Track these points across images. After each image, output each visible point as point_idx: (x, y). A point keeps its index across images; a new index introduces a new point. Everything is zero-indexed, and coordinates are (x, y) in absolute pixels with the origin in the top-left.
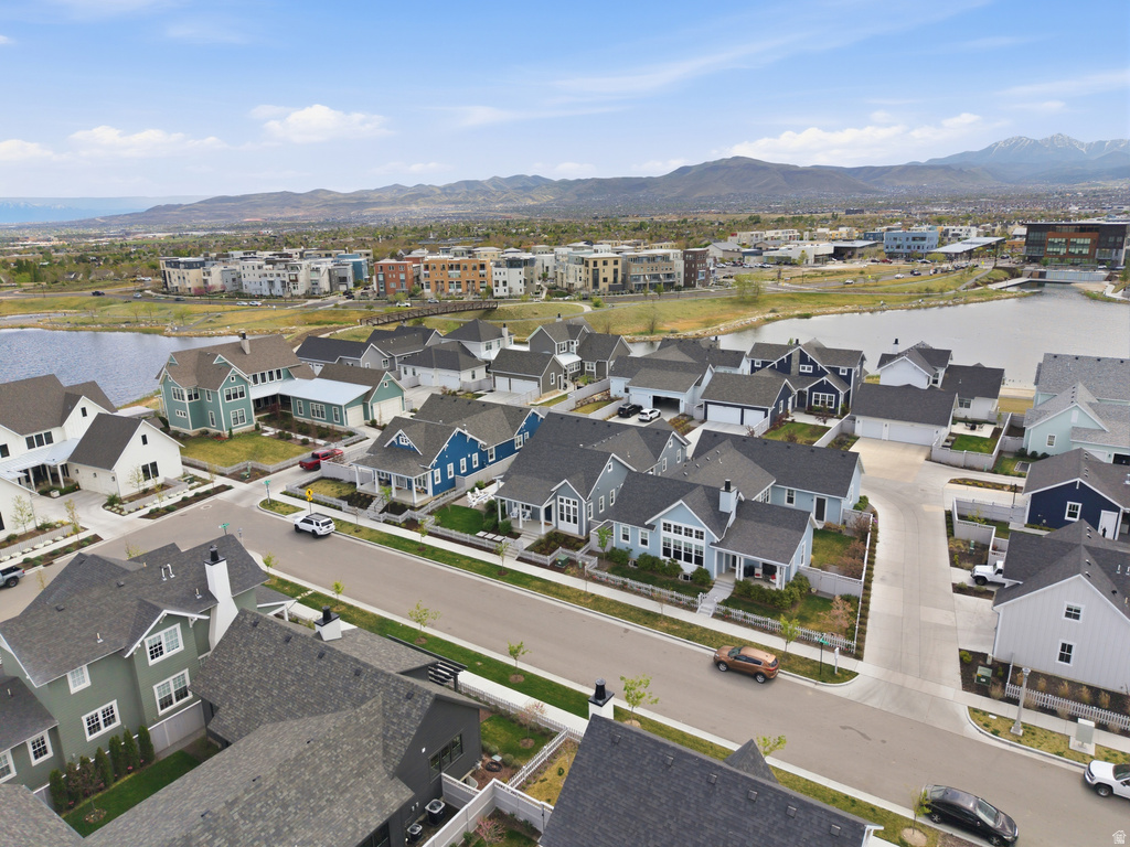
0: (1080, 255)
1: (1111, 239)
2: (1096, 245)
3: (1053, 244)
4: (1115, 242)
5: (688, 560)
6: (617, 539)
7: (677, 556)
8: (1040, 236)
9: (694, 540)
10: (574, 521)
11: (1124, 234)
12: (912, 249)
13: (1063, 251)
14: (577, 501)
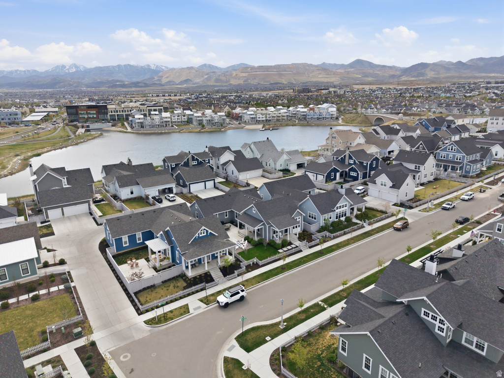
0: (93, 118)
1: (103, 111)
2: (98, 113)
3: (81, 114)
4: (105, 112)
5: (342, 217)
6: (322, 222)
7: (340, 217)
8: (74, 111)
9: (345, 208)
10: (299, 227)
11: (107, 109)
12: (11, 119)
13: (86, 116)
14: (300, 217)
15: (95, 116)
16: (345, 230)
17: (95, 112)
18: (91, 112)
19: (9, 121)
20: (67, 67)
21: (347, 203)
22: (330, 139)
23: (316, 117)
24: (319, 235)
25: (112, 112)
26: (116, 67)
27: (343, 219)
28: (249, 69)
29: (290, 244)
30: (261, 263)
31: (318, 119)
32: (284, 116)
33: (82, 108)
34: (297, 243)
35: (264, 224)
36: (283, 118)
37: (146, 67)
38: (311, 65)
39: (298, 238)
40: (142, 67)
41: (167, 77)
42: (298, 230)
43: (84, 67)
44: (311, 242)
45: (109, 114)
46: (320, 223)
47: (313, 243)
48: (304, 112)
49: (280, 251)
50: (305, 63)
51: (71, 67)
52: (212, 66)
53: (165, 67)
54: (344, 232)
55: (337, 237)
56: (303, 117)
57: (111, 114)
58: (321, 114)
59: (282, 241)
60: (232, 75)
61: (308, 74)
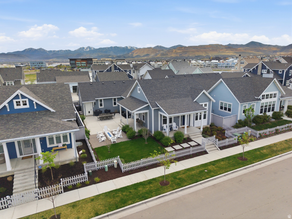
1: (90, 62)
2: (87, 63)
3: (78, 64)
5: (269, 111)
6: (241, 114)
7: (265, 111)
8: (73, 62)
9: (273, 99)
10: (205, 118)
11: (92, 61)
12: (40, 66)
13: (80, 65)
14: (207, 103)
15: (85, 65)
16: (278, 127)
17: (85, 62)
18: (83, 63)
19: (39, 67)
20: (85, 48)
21: (277, 92)
22: (239, 64)
23: (225, 66)
24: (238, 132)
25: (95, 63)
26: (109, 48)
27: (270, 114)
28: (183, 48)
29: (188, 140)
30: (125, 167)
31: (226, 67)
32: (202, 65)
33: (79, 60)
34: (200, 139)
35: (148, 108)
36: (201, 66)
37: (126, 48)
38: (221, 45)
39: (203, 133)
40: (123, 48)
41: (136, 53)
42: (203, 123)
43: (94, 48)
44: (223, 139)
45: (93, 64)
46: (237, 116)
47: (226, 142)
48: (216, 63)
49: (169, 149)
50: (217, 44)
51: (87, 48)
52: (162, 46)
53: (136, 48)
54: (277, 130)
55: (266, 136)
56: (215, 66)
57: (94, 64)
58: (228, 64)
59: (175, 134)
60: (173, 52)
61: (219, 50)
